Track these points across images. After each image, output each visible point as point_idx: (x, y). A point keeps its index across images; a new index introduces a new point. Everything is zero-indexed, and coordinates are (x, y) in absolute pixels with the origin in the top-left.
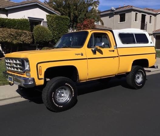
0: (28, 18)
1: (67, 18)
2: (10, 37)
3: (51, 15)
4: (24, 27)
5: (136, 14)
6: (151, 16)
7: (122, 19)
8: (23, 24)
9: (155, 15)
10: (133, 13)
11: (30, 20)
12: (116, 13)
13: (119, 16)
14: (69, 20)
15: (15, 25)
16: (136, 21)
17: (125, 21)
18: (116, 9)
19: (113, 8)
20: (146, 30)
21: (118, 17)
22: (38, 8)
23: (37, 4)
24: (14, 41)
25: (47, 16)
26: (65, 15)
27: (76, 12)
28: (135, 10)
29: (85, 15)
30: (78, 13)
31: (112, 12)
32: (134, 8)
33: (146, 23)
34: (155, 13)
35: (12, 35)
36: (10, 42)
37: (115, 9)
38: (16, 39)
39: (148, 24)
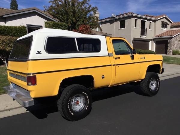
0: (27, 25)
1: (64, 25)
2: (3, 44)
3: (49, 22)
4: (20, 34)
5: (136, 20)
6: (150, 22)
7: (123, 25)
8: (19, 31)
9: (155, 21)
10: (133, 20)
11: (28, 27)
12: (117, 20)
13: (120, 23)
14: (66, 26)
15: (11, 33)
16: (136, 27)
17: (125, 27)
18: (117, 16)
19: (113, 15)
20: (146, 36)
21: (118, 23)
22: (37, 16)
23: (35, 12)
24: (7, 48)
25: (46, 23)
26: (63, 21)
27: (74, 18)
28: (134, 17)
29: (83, 21)
30: (76, 20)
31: (112, 19)
32: (133, 15)
33: (145, 29)
34: (154, 19)
35: (5, 42)
36: (3, 49)
37: (115, 16)
38: (9, 46)
39: (148, 30)
